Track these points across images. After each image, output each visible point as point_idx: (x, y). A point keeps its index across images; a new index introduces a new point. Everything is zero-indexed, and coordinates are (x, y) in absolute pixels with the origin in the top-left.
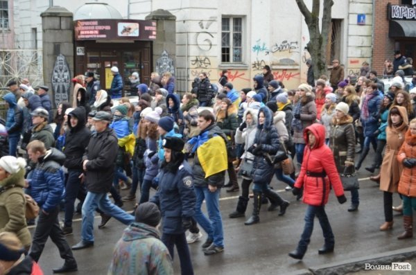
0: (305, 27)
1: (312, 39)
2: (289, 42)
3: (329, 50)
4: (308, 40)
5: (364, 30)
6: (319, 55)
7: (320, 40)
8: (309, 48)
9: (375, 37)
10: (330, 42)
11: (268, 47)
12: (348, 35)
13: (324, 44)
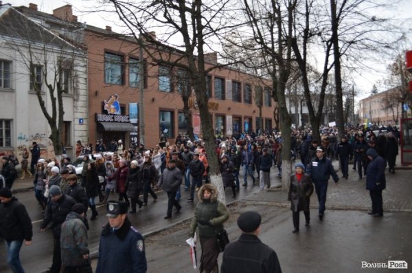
0: (49, 126)
1: (53, 133)
2: (40, 134)
3: (64, 138)
4: (50, 133)
5: (83, 127)
6: (57, 141)
7: (58, 133)
8: (51, 138)
9: (89, 131)
10: (64, 134)
11: (27, 137)
12: (74, 130)
13: (60, 135)
